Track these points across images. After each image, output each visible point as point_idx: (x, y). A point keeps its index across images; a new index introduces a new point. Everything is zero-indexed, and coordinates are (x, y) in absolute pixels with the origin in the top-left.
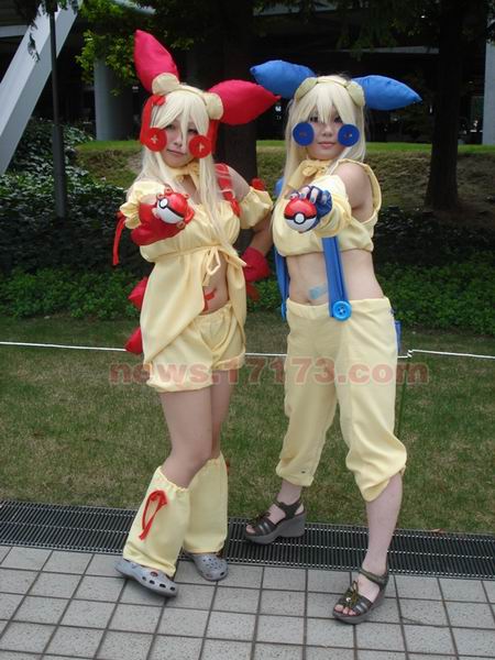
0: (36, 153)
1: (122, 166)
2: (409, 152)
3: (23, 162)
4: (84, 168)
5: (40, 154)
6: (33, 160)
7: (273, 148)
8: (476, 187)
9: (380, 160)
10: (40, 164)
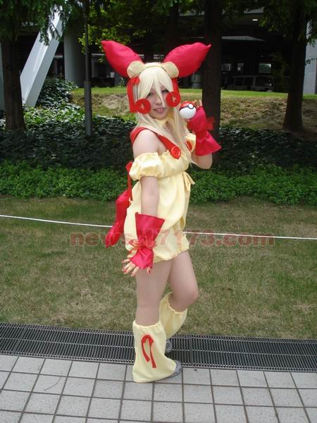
0: (50, 95)
1: (100, 104)
2: (268, 98)
3: (43, 101)
4: (78, 104)
5: (52, 96)
6: (48, 100)
7: (188, 94)
8: (309, 118)
9: (252, 102)
10: (52, 102)
